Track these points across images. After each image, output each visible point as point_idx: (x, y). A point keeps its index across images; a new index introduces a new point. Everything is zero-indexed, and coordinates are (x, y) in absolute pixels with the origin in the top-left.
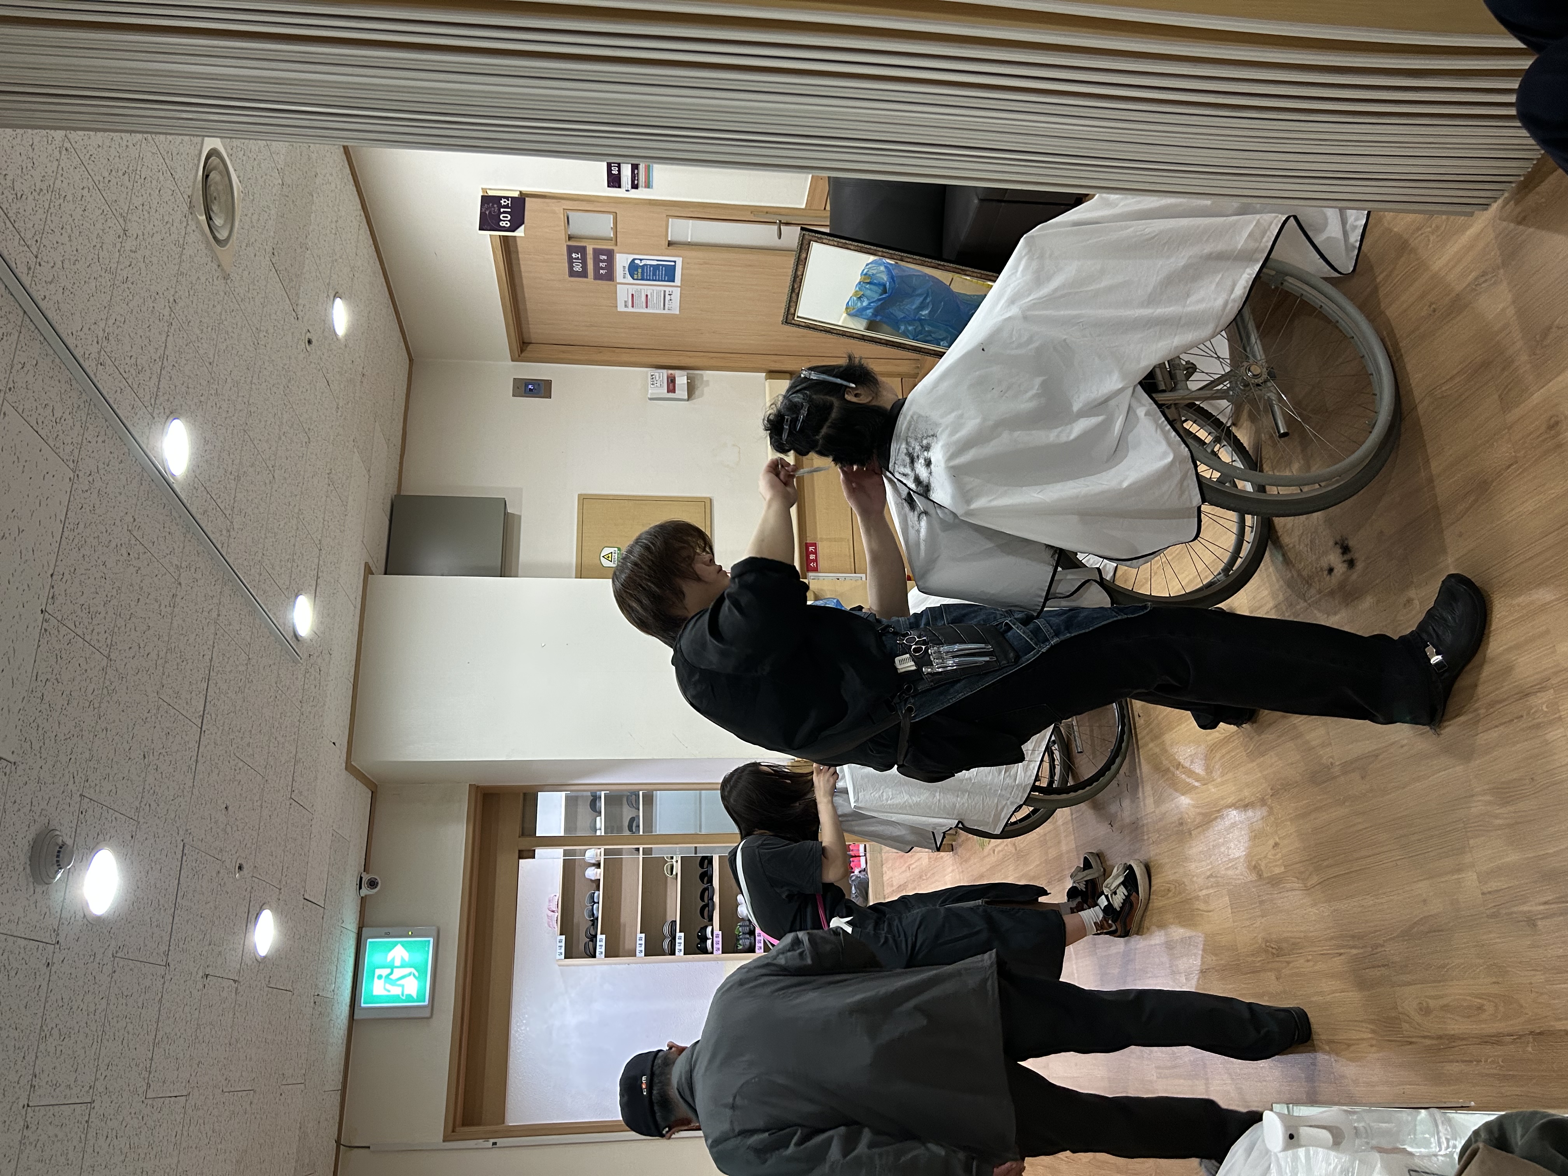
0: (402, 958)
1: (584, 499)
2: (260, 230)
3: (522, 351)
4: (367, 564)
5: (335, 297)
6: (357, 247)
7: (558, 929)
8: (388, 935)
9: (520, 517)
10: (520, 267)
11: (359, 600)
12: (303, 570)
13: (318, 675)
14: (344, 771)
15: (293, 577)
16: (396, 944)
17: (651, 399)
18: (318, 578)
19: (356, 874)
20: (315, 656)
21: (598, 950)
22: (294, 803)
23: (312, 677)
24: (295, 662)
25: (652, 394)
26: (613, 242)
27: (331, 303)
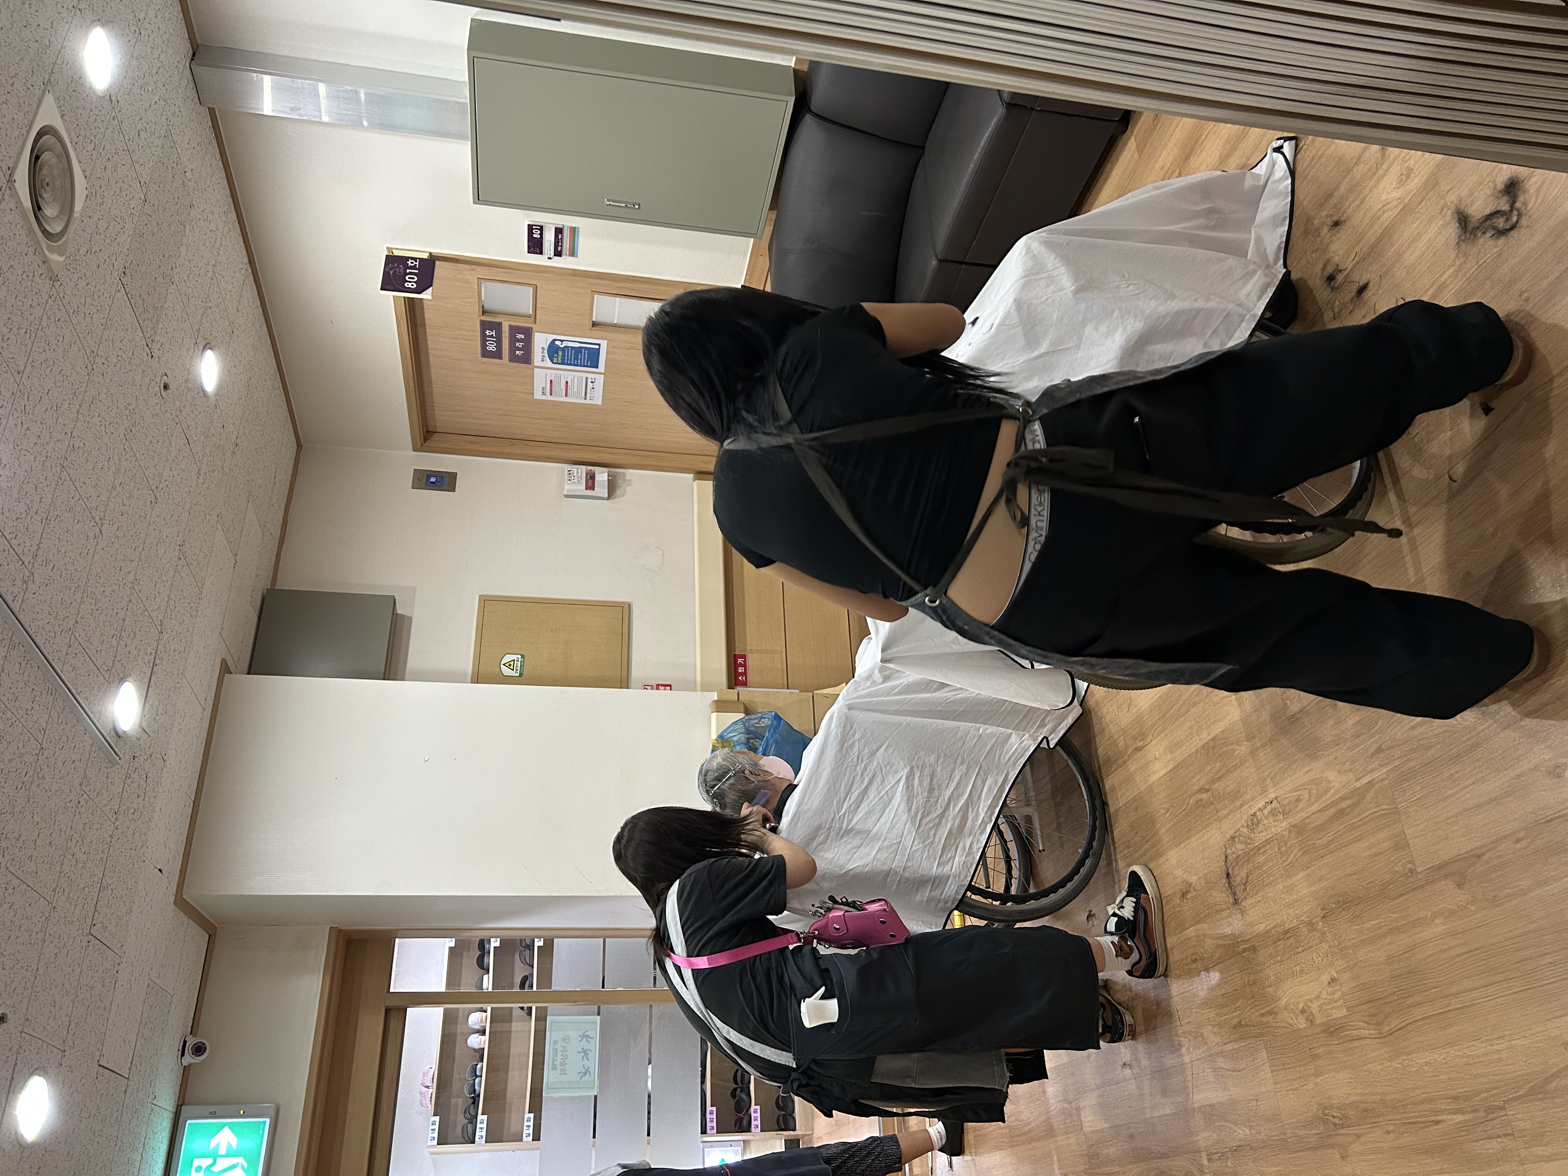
0: (229, 1143)
1: (485, 600)
2: (107, 241)
3: (425, 440)
4: (224, 662)
5: (205, 348)
6: (239, 302)
7: (431, 1108)
8: (213, 1115)
9: (410, 618)
10: (427, 344)
11: (211, 701)
12: (134, 652)
13: (143, 783)
14: (173, 906)
15: (118, 658)
16: (223, 1126)
17: (566, 496)
18: (154, 665)
19: (179, 1036)
20: (142, 759)
21: (478, 1134)
22: (94, 941)
23: (136, 785)
24: (113, 763)
25: (568, 490)
26: (532, 319)
27: (200, 353)
